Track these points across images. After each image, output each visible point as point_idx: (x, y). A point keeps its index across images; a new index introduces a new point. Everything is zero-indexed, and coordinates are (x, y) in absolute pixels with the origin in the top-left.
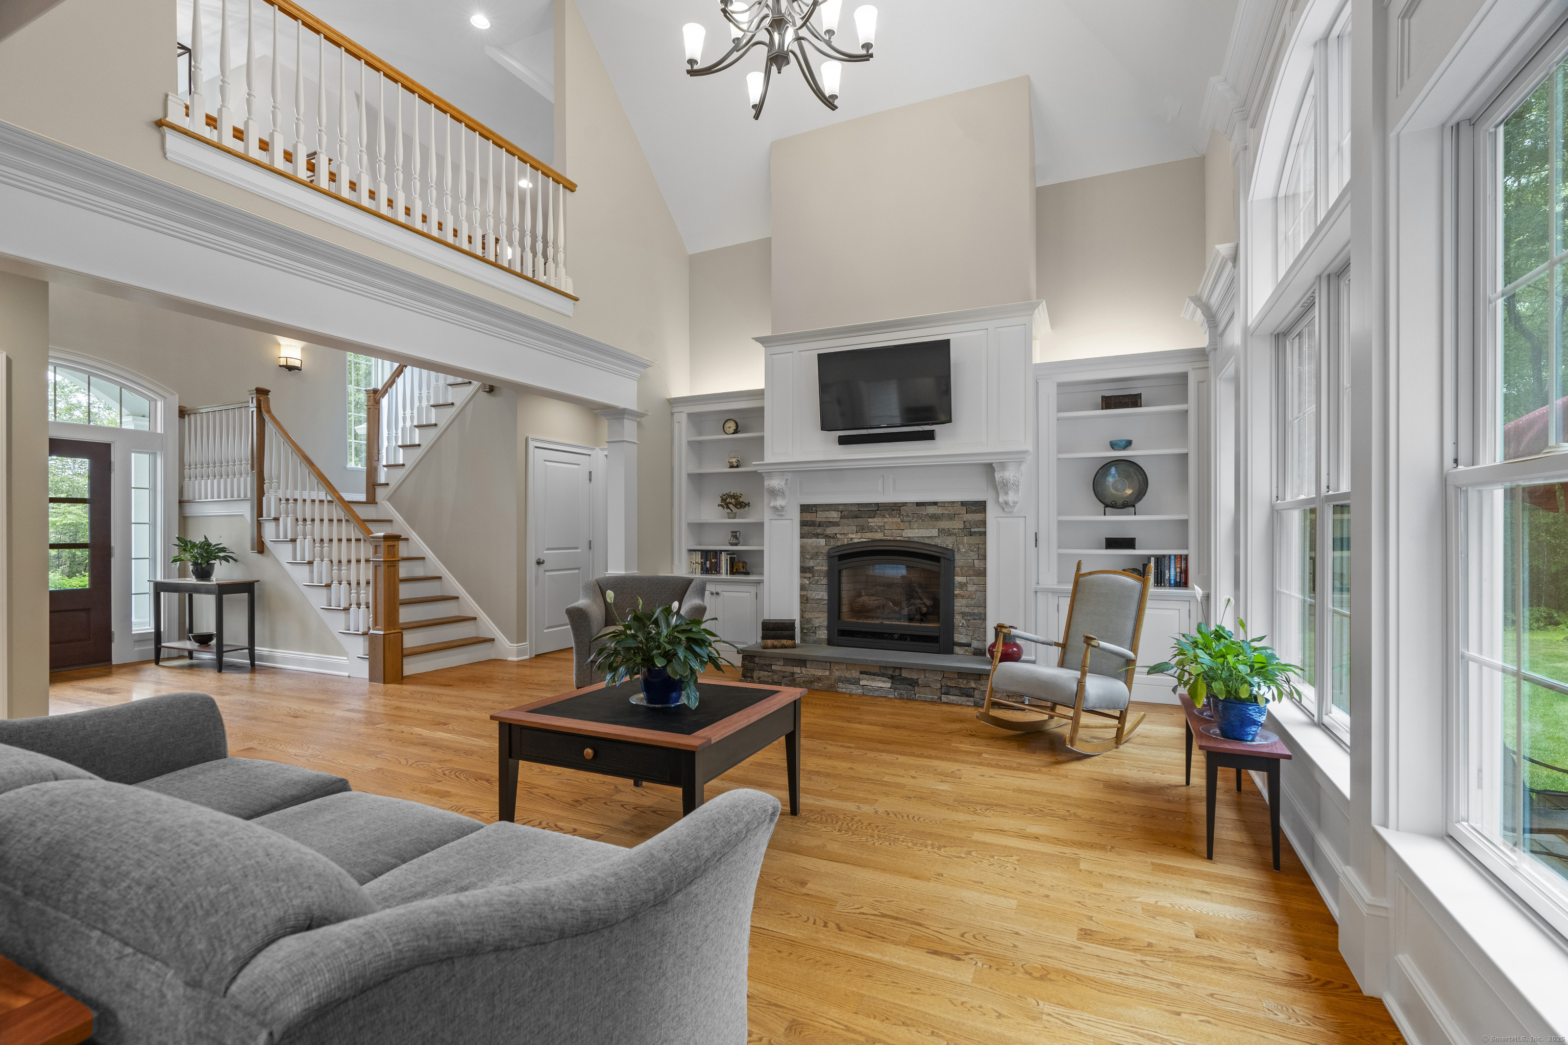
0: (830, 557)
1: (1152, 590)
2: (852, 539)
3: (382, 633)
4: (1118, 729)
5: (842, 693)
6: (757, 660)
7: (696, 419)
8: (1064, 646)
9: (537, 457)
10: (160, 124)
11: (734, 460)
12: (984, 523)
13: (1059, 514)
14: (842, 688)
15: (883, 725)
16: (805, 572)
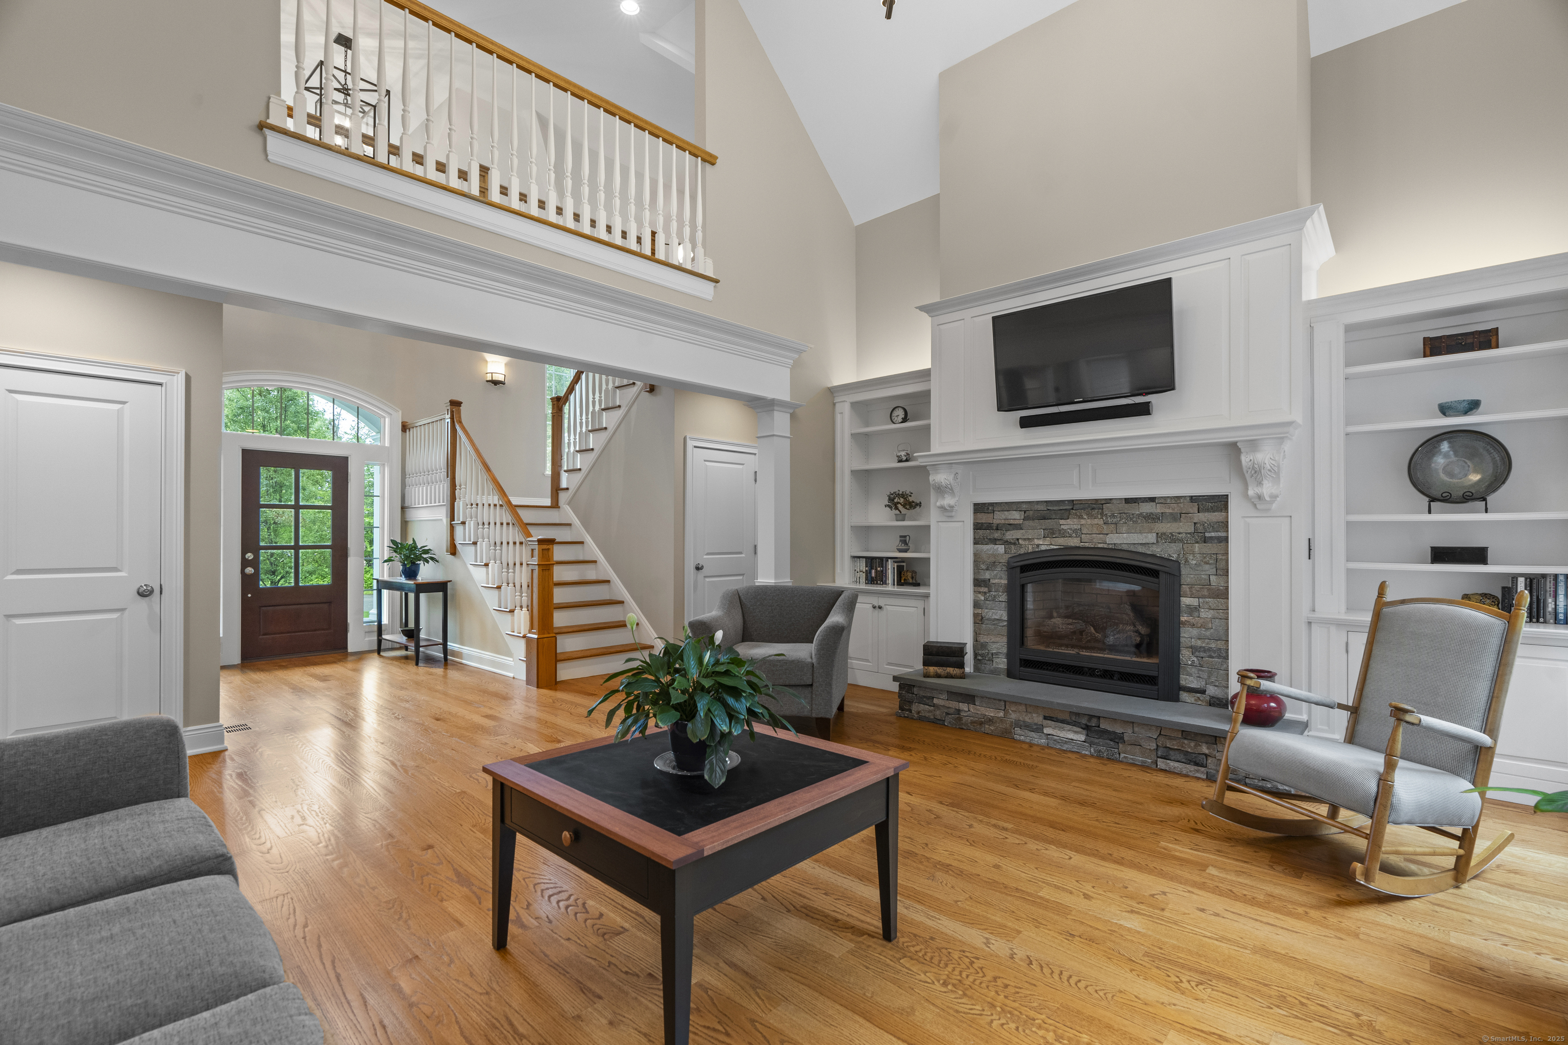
0: (1010, 568)
1: (1526, 629)
2: (1038, 546)
3: (536, 636)
4: (1459, 858)
5: (1020, 741)
6: (915, 690)
7: (862, 409)
8: (1355, 711)
9: (696, 457)
10: (262, 126)
11: (903, 453)
12: (1225, 525)
13: (1348, 512)
14: (1020, 735)
15: (1064, 798)
16: (980, 586)
